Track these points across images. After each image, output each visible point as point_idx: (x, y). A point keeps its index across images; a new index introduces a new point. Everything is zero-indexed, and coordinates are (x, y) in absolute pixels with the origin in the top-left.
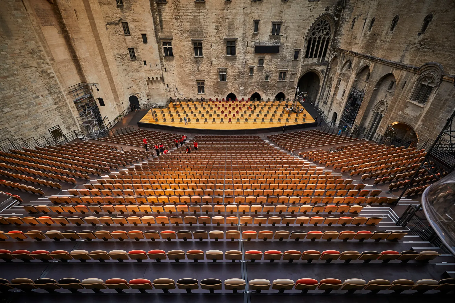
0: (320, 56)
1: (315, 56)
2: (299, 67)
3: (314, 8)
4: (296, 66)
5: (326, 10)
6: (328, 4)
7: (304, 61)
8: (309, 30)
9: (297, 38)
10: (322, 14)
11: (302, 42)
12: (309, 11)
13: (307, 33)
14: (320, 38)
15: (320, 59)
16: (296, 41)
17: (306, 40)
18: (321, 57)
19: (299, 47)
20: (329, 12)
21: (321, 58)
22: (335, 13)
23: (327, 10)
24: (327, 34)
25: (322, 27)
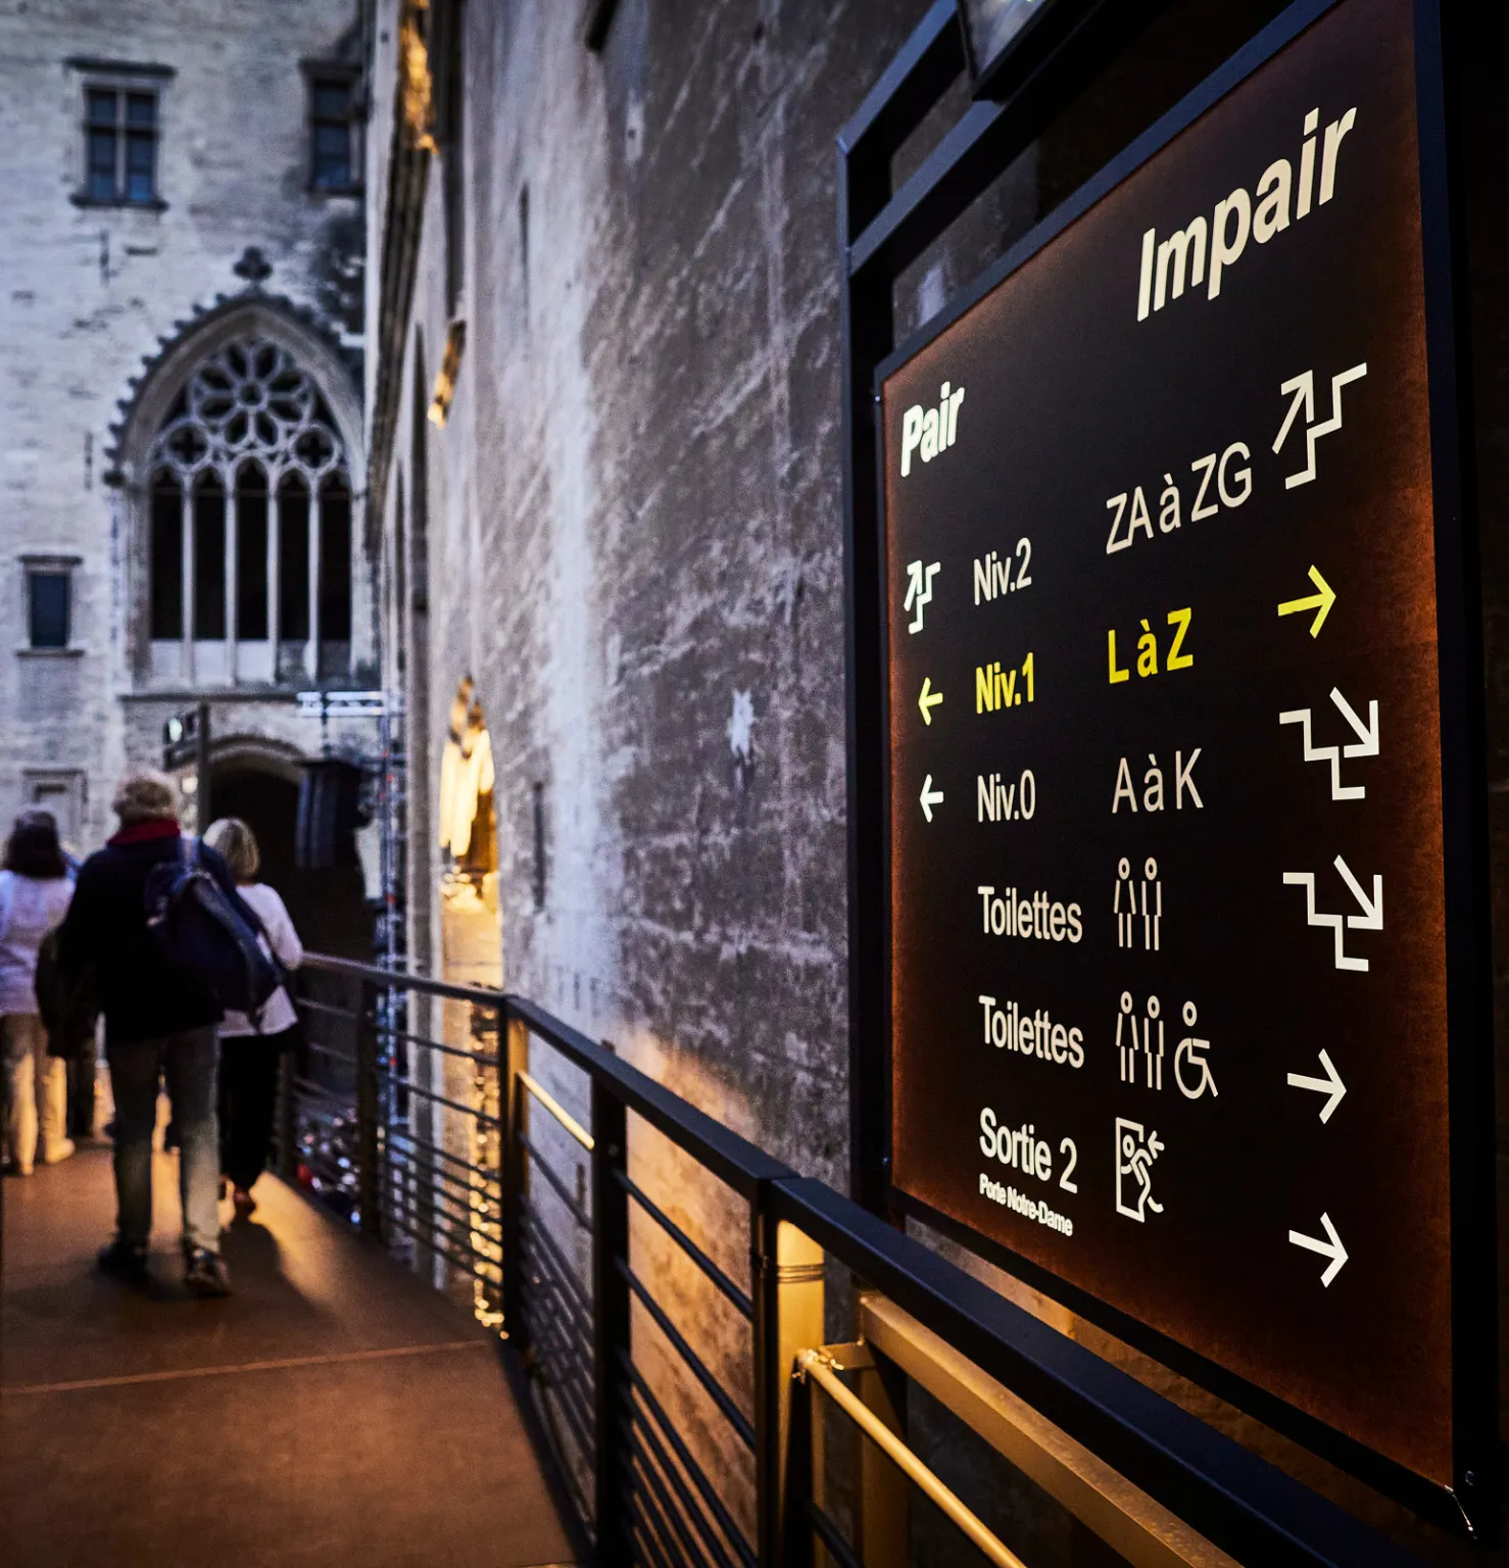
0: (293, 630)
1: (250, 628)
2: (101, 717)
3: (132, 251)
4: (64, 705)
5: (241, 270)
6: (248, 232)
7: (139, 662)
8: (122, 405)
9: (29, 467)
10: (220, 298)
11: (81, 495)
12: (94, 272)
13: (115, 429)
14: (252, 476)
15: (298, 655)
16: (21, 486)
17: (113, 479)
18: (305, 637)
19: (64, 540)
20: (274, 285)
21: (311, 651)
22: (326, 298)
23: (253, 266)
24: (313, 449)
25: (252, 396)
